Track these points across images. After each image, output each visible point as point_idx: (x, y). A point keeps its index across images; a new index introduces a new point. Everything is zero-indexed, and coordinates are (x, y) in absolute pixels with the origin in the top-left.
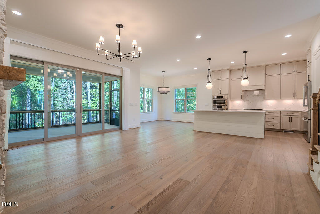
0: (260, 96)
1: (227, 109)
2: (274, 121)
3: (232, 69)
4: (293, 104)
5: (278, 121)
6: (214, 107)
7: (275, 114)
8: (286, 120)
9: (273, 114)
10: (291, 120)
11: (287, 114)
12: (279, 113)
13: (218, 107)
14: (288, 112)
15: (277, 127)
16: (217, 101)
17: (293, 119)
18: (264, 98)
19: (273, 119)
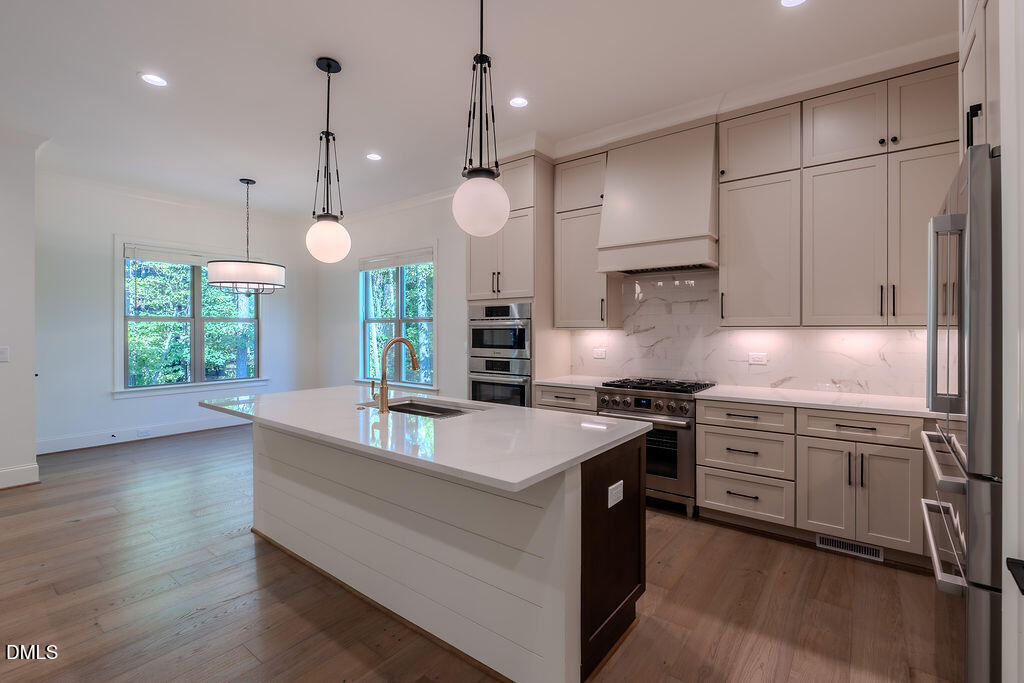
2: (759, 469)
3: (559, 153)
5: (780, 472)
6: (473, 368)
7: (763, 423)
8: (827, 467)
9: (750, 422)
10: (858, 473)
11: (833, 432)
12: (784, 423)
13: (491, 365)
14: (842, 418)
15: (773, 510)
17: (875, 469)
19: (750, 458)
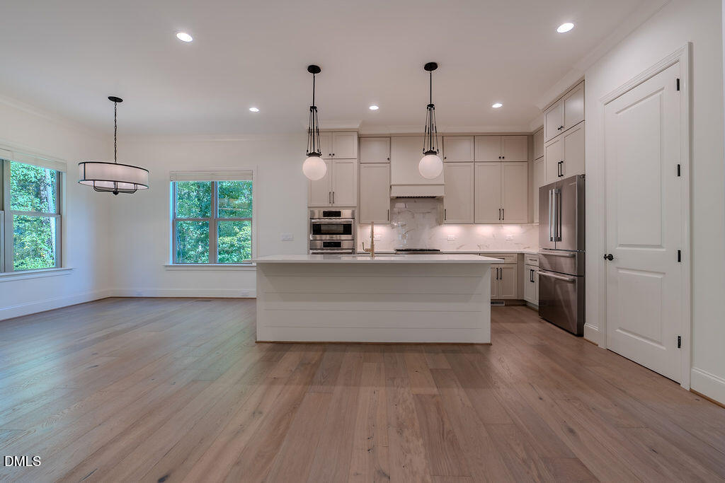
0: (427, 215)
1: (353, 251)
4: (494, 236)
6: (312, 246)
10: (499, 275)
13: (327, 245)
16: (322, 228)
18: (436, 220)
